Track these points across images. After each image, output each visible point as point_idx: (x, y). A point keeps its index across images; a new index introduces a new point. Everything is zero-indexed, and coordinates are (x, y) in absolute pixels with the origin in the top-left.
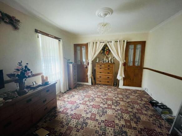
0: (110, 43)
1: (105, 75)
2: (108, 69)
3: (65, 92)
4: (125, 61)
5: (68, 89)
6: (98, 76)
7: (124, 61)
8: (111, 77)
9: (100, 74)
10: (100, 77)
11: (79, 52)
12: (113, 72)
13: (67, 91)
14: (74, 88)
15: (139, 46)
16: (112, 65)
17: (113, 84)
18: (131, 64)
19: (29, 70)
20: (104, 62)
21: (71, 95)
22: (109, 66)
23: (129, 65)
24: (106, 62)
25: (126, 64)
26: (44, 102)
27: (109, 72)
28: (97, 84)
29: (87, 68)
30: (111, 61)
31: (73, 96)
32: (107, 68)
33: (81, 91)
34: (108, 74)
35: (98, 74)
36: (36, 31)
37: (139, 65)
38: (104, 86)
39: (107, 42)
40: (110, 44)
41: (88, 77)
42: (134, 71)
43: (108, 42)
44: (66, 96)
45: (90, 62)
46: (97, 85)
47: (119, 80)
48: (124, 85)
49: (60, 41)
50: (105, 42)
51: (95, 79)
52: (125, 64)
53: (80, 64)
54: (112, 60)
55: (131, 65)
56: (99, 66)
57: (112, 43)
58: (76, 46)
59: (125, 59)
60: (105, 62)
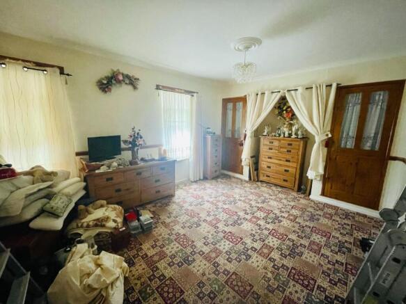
0: (293, 92)
1: (280, 165)
2: (289, 151)
3: (196, 182)
4: (330, 136)
5: (202, 178)
6: (264, 164)
7: (327, 135)
8: (292, 170)
9: (269, 160)
10: (269, 167)
11: (230, 113)
12: (298, 159)
13: (200, 180)
14: (213, 179)
15: (380, 97)
16: (298, 143)
17: (296, 186)
18: (350, 144)
19: (141, 138)
20: (280, 135)
21: (203, 187)
22: (291, 145)
23: (342, 146)
24: (284, 136)
25: (333, 142)
26: (156, 181)
27: (288, 157)
28: (261, 181)
29: (242, 145)
30: (296, 134)
31: (205, 189)
32: (286, 148)
33: (221, 186)
34: (288, 164)
35: (264, 159)
36: (158, 87)
37: (377, 148)
38: (274, 188)
39: (286, 91)
40: (294, 95)
41: (243, 164)
42: (357, 164)
43: (289, 91)
44: (195, 186)
45: (249, 134)
46: (259, 184)
47: (312, 180)
48: (323, 194)
49: (193, 96)
50: (282, 91)
51: (257, 169)
52: (328, 144)
53: (230, 136)
54: (299, 133)
55: (349, 146)
56: (268, 143)
57: (298, 92)
58: (226, 101)
59: (332, 131)
60: (282, 136)
